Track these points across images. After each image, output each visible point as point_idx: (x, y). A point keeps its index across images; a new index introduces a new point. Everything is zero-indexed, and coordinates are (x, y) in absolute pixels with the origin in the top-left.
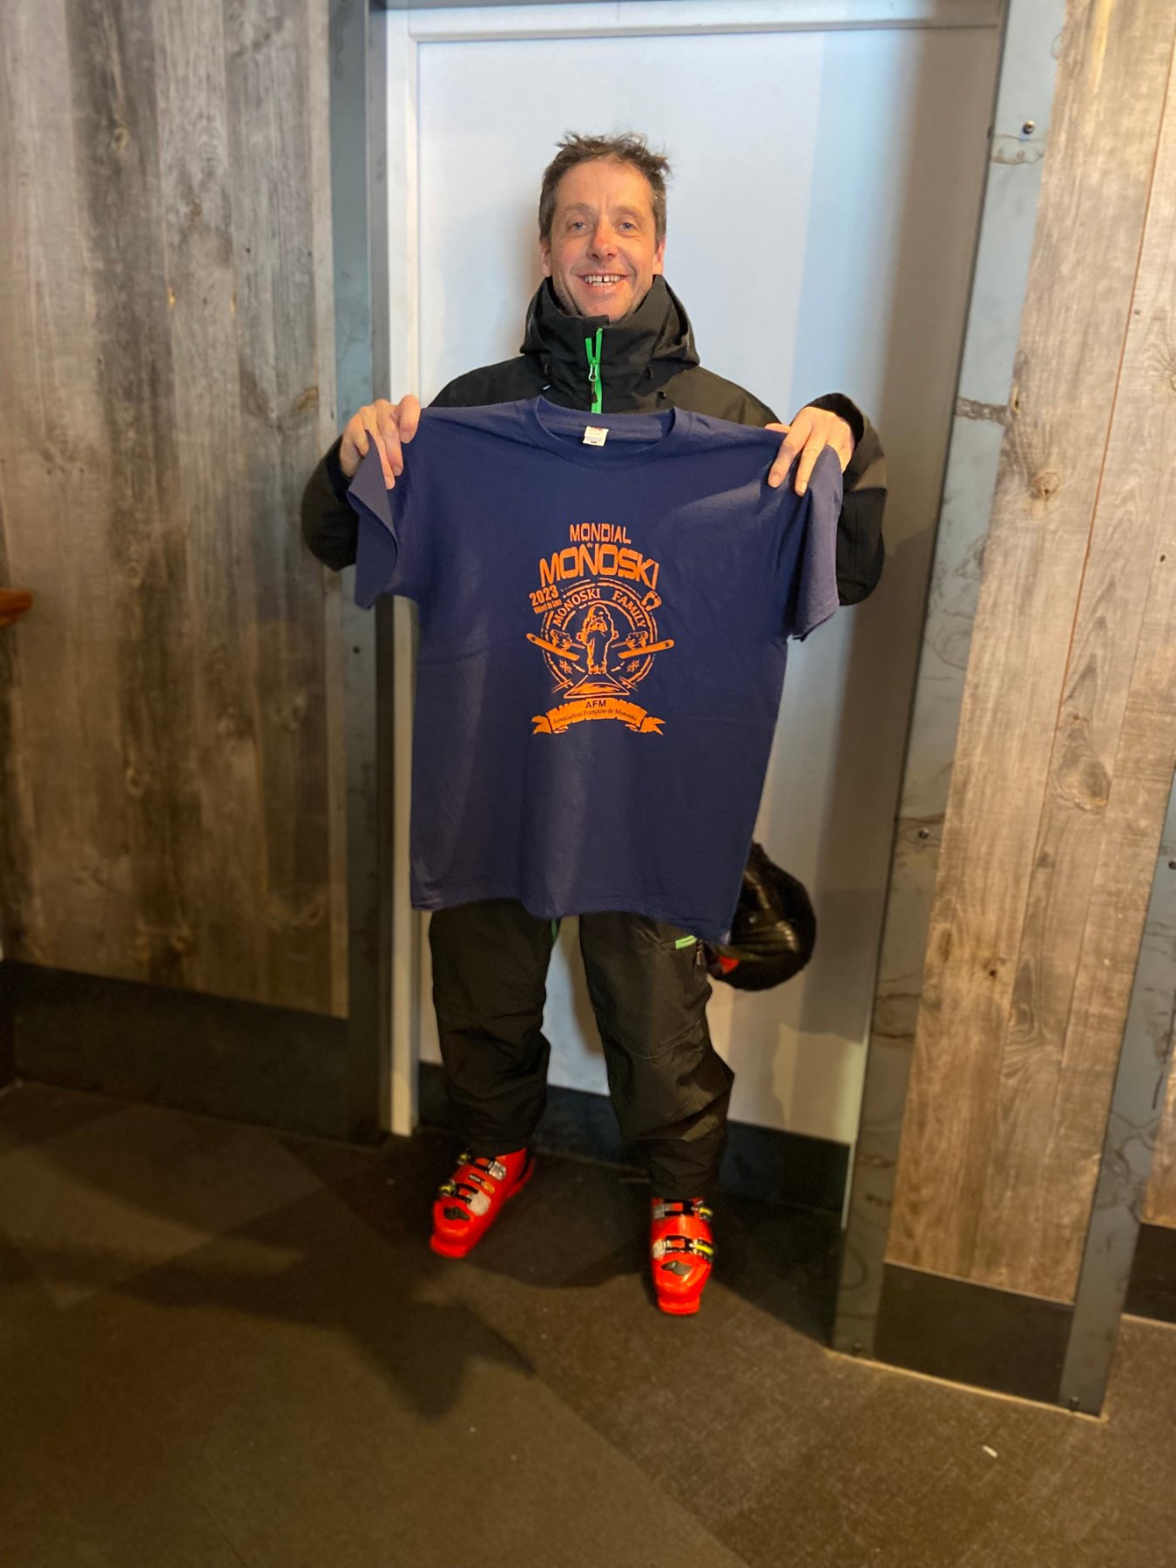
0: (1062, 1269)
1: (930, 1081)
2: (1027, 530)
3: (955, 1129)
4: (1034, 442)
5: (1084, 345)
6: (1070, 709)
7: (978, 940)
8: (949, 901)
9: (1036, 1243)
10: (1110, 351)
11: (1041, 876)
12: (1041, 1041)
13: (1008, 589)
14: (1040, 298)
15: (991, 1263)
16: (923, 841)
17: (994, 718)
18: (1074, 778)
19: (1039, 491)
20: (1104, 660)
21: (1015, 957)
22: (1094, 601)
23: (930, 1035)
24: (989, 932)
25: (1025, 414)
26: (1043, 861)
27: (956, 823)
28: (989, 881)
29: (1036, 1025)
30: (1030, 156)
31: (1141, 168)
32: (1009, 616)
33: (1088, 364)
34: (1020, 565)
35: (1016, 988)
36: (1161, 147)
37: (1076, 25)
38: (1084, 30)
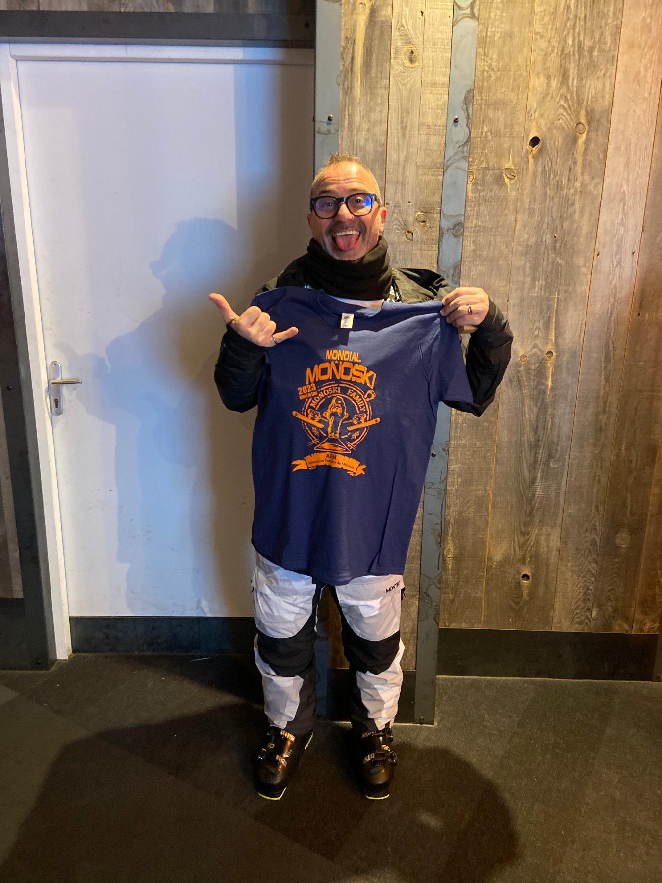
0: (408, 654)
30: (333, 131)
31: (382, 137)
36: (389, 128)
37: (347, 71)
38: (350, 72)
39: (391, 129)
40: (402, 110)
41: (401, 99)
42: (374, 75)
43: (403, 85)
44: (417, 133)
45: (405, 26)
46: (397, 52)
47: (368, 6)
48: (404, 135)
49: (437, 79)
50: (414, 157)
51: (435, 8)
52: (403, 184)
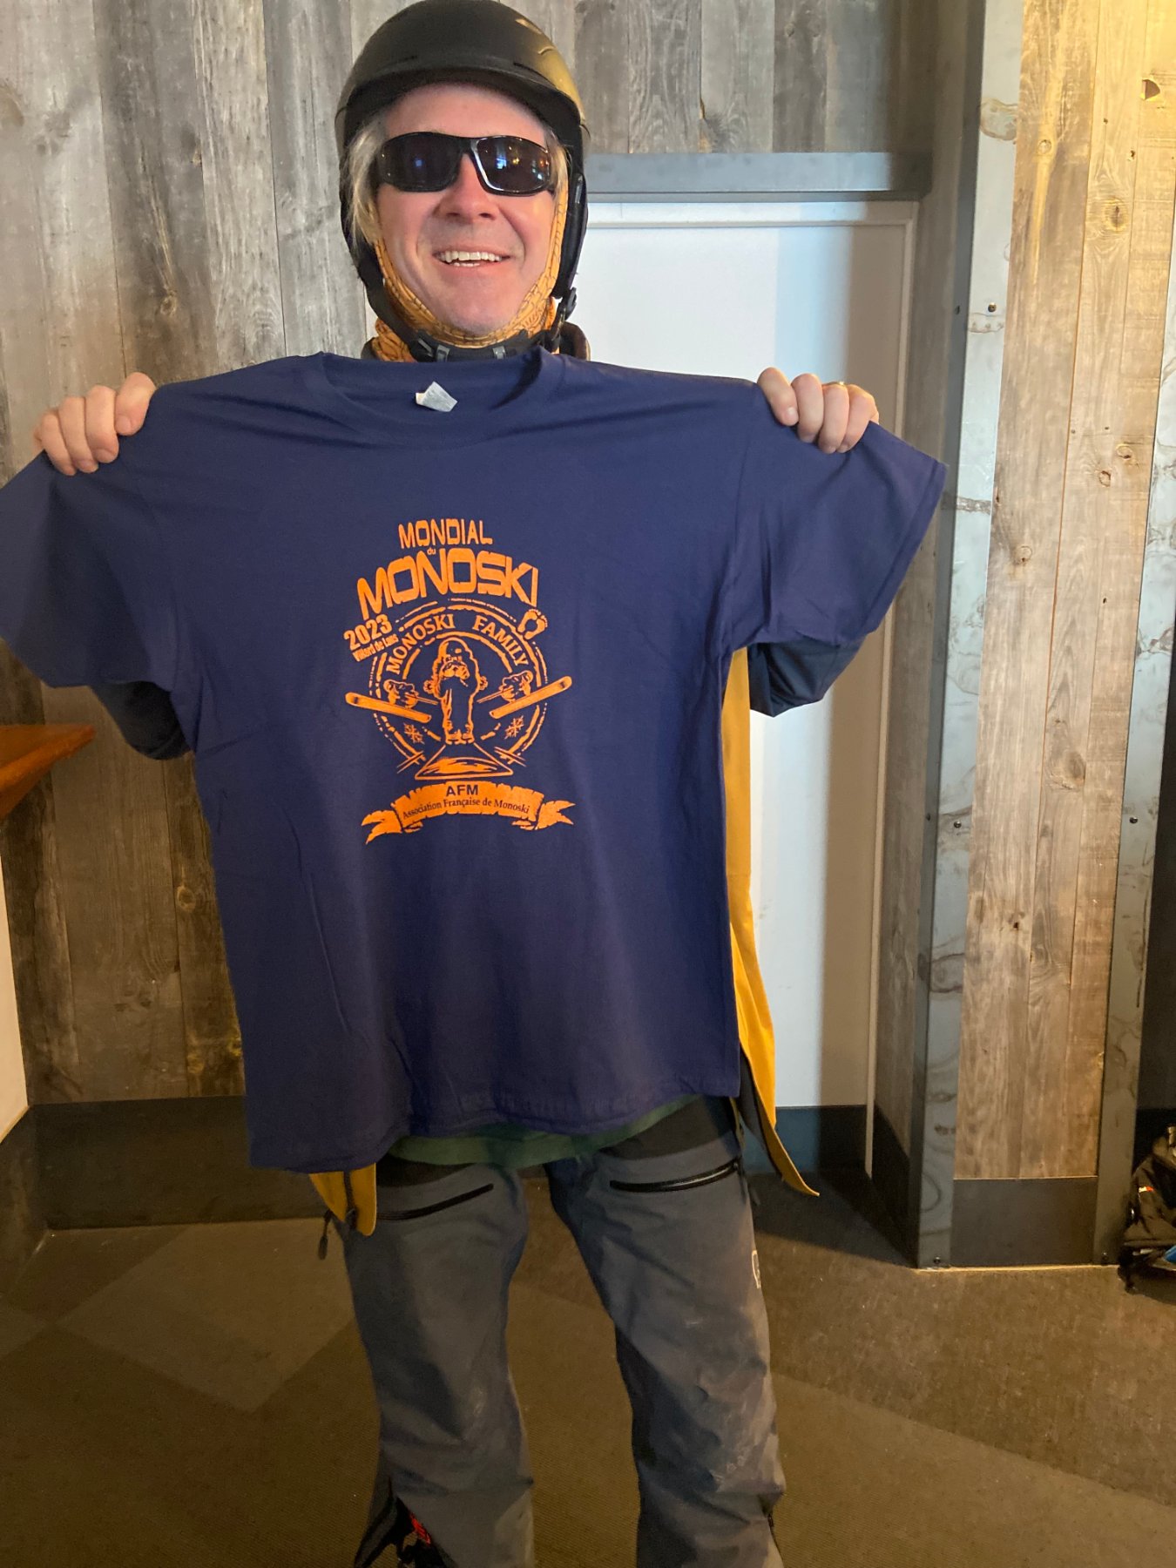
0: (1085, 1151)
1: (976, 1021)
2: (1012, 588)
3: (998, 1056)
4: (1012, 525)
5: (1040, 455)
6: (1053, 715)
7: (1004, 901)
8: (981, 874)
9: (1063, 1134)
10: (1057, 459)
11: (1044, 843)
12: (1055, 972)
13: (1002, 631)
14: (1008, 425)
15: (1034, 1158)
16: (957, 830)
17: (1001, 729)
18: (1061, 766)
19: (1019, 562)
20: (1073, 677)
21: (1031, 910)
22: (1062, 637)
23: (974, 984)
24: (1011, 893)
25: (1004, 506)
26: (1044, 832)
27: (980, 812)
28: (1007, 854)
29: (1050, 960)
30: (994, 327)
31: (1069, 333)
32: (1006, 652)
33: (1044, 469)
34: (1009, 614)
35: (1034, 934)
36: (1080, 320)
37: (1019, 238)
38: (1023, 241)
39: (1083, 321)
40: (1099, 293)
41: (1099, 276)
42: (1059, 244)
43: (1104, 257)
44: (1121, 325)
45: (1108, 172)
46: (1094, 211)
47: (1054, 144)
48: (1101, 330)
49: (1153, 247)
50: (1116, 362)
51: (1151, 146)
52: (1098, 401)
